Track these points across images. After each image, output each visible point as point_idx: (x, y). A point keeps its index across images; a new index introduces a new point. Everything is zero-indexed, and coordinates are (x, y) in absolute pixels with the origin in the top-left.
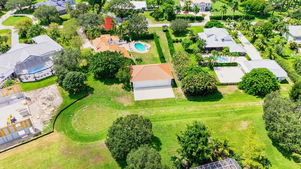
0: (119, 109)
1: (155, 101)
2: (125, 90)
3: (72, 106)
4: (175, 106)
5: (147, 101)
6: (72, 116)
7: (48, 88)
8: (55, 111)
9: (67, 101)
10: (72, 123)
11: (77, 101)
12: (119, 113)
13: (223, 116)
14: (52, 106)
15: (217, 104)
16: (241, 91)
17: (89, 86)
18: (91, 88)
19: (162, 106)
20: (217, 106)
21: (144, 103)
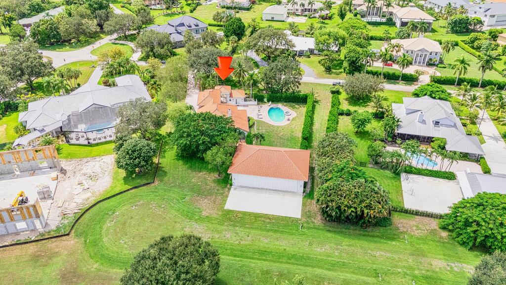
0: (190, 219)
1: (261, 217)
2: (218, 185)
3: (119, 196)
4: (293, 236)
5: (245, 213)
6: (111, 213)
7: (100, 159)
8: (91, 199)
9: (116, 186)
10: (105, 227)
11: (131, 189)
12: (188, 226)
13: (383, 280)
14: (90, 190)
15: (381, 250)
16: (445, 234)
17: (163, 167)
18: (164, 171)
19: (268, 231)
20: (378, 254)
21: (239, 216)
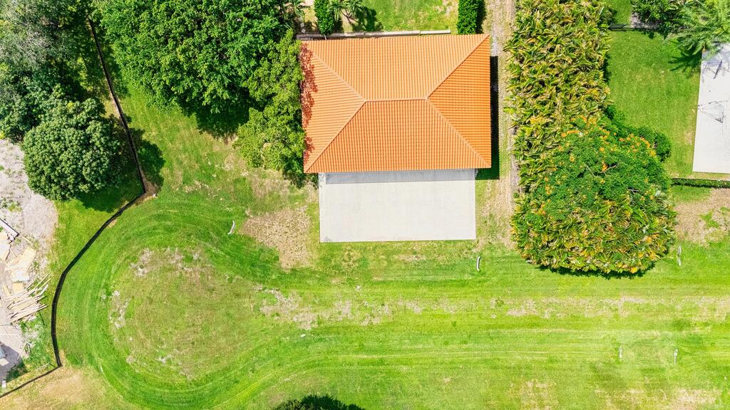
0: (262, 281)
1: (397, 252)
2: (285, 173)
4: (466, 289)
5: (364, 247)
6: (104, 297)
8: (43, 266)
9: (70, 218)
10: (112, 331)
12: (265, 301)
14: (23, 239)
15: (629, 292)
17: (140, 132)
18: (147, 145)
19: (417, 285)
21: (355, 258)
